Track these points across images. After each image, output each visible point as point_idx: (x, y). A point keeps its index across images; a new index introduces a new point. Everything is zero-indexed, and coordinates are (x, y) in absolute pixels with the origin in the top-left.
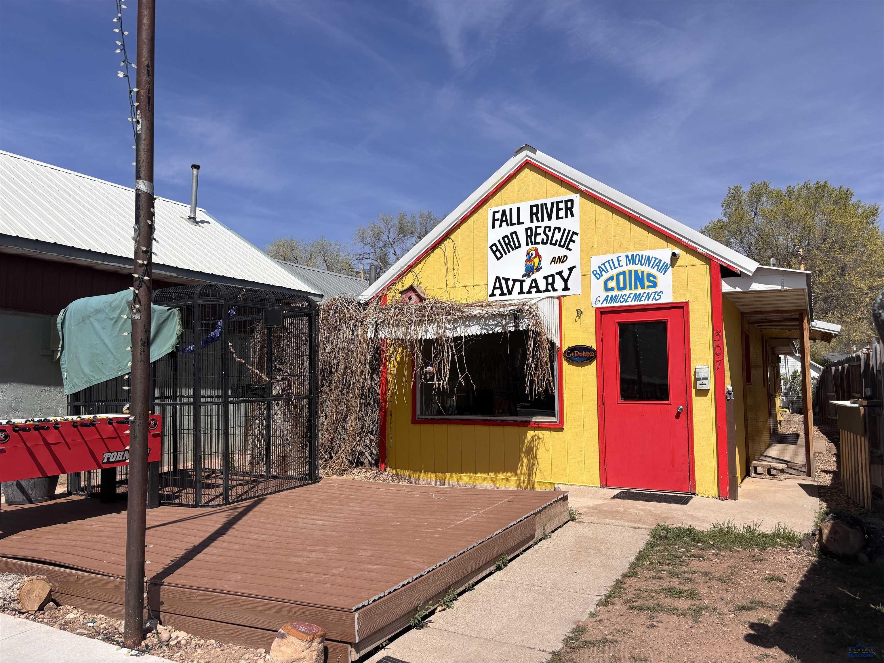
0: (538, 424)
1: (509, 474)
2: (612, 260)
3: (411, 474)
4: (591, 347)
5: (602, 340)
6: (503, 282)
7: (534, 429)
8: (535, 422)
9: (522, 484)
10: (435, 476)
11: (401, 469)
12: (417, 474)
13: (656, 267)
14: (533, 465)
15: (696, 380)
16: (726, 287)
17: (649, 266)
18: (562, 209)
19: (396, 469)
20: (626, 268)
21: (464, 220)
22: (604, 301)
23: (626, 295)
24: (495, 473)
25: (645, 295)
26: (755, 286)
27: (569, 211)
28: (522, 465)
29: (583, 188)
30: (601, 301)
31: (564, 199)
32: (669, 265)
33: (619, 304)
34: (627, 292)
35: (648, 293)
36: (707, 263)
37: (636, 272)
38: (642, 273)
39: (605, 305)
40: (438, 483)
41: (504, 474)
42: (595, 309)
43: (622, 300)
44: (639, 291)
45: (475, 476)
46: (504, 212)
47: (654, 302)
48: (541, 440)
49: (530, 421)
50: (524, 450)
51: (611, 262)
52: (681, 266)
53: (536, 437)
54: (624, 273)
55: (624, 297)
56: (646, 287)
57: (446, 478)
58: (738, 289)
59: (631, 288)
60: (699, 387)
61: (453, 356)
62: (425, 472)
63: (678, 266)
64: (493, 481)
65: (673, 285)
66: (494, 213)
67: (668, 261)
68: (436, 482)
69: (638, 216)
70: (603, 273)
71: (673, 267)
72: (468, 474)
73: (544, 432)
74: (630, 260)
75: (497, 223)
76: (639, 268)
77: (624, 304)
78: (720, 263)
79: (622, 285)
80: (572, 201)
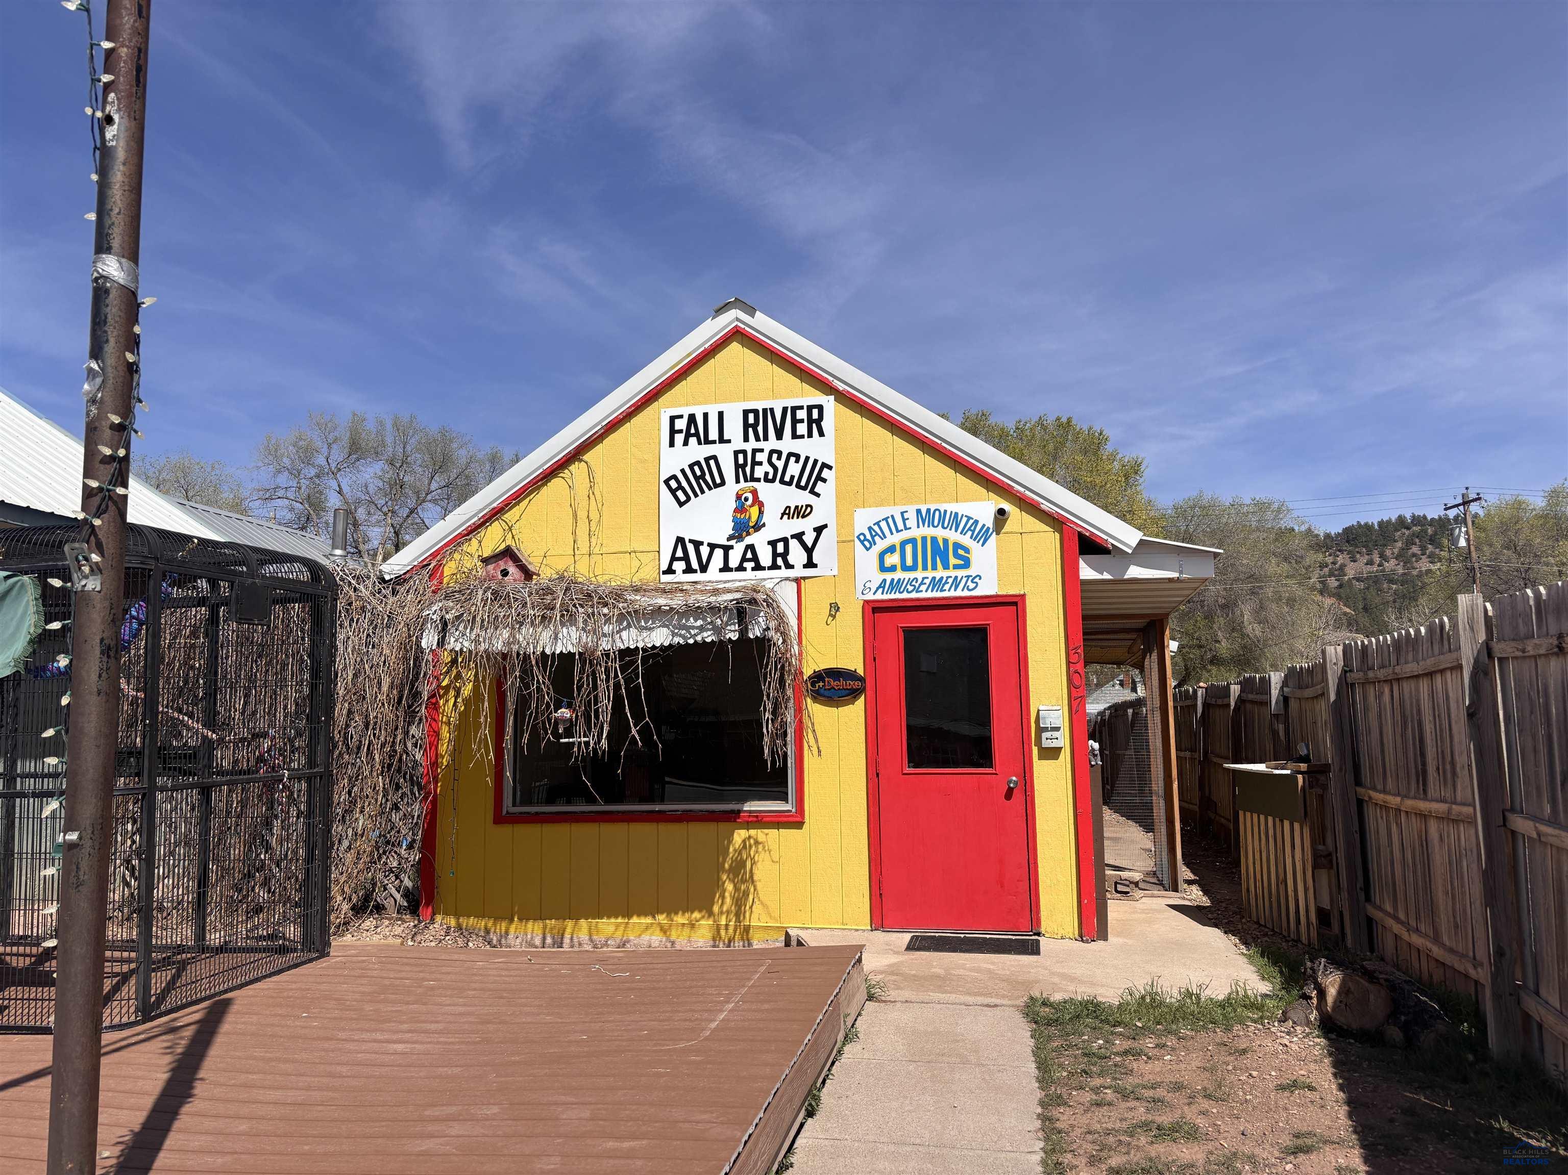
0: (757, 817)
1: (696, 915)
2: (892, 516)
3: (490, 924)
4: (855, 671)
5: (875, 659)
6: (691, 548)
7: (748, 825)
8: (750, 812)
9: (723, 933)
10: (541, 925)
11: (469, 916)
12: (504, 925)
13: (970, 533)
14: (746, 894)
15: (1040, 730)
16: (1087, 572)
17: (956, 531)
18: (802, 421)
19: (457, 915)
20: (917, 532)
21: (612, 426)
22: (878, 589)
23: (917, 579)
24: (669, 915)
25: (950, 580)
26: (1135, 572)
27: (814, 425)
28: (723, 897)
29: (841, 386)
30: (873, 590)
31: (806, 402)
32: (991, 531)
33: (905, 595)
34: (919, 574)
35: (956, 577)
36: (1056, 530)
37: (934, 540)
38: (946, 541)
39: (879, 596)
40: (549, 940)
41: (687, 915)
42: (862, 603)
43: (911, 588)
44: (940, 573)
45: (627, 923)
46: (692, 419)
47: (966, 593)
48: (760, 847)
49: (739, 811)
50: (727, 866)
51: (890, 520)
52: (1011, 533)
53: (752, 841)
54: (913, 541)
55: (914, 583)
56: (951, 567)
57: (564, 931)
58: (1106, 576)
59: (925, 568)
60: (1046, 744)
61: (617, 686)
62: (520, 919)
63: (1007, 533)
64: (664, 930)
65: (998, 565)
66: (672, 419)
67: (990, 523)
68: (544, 938)
69: (939, 442)
70: (877, 538)
71: (998, 534)
72: (613, 920)
73: (766, 831)
74: (924, 518)
75: (680, 438)
76: (940, 533)
77: (914, 595)
78: (1079, 529)
79: (909, 562)
80: (820, 408)
